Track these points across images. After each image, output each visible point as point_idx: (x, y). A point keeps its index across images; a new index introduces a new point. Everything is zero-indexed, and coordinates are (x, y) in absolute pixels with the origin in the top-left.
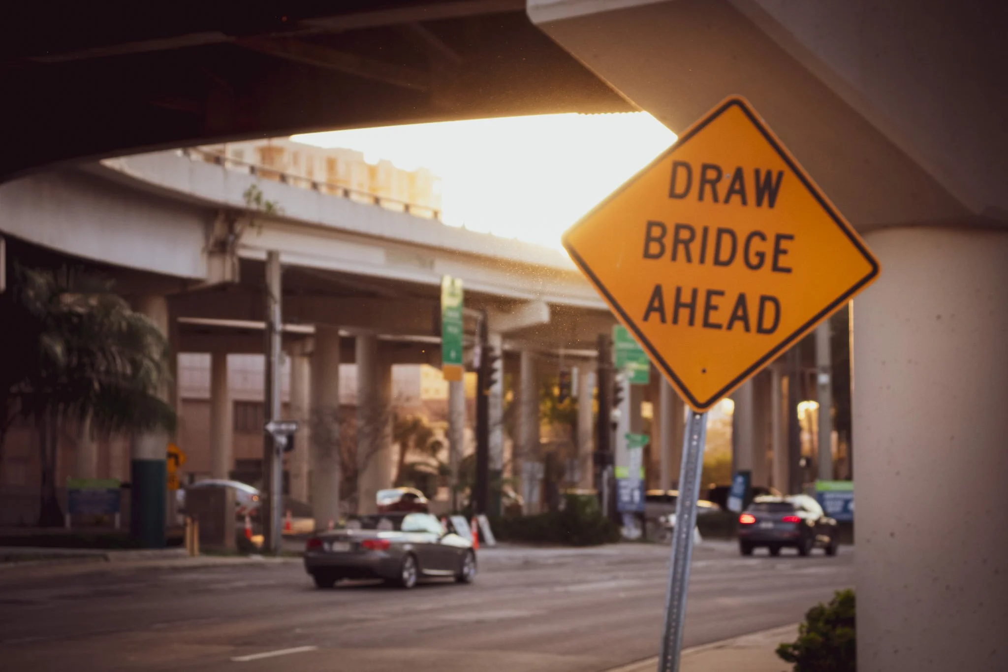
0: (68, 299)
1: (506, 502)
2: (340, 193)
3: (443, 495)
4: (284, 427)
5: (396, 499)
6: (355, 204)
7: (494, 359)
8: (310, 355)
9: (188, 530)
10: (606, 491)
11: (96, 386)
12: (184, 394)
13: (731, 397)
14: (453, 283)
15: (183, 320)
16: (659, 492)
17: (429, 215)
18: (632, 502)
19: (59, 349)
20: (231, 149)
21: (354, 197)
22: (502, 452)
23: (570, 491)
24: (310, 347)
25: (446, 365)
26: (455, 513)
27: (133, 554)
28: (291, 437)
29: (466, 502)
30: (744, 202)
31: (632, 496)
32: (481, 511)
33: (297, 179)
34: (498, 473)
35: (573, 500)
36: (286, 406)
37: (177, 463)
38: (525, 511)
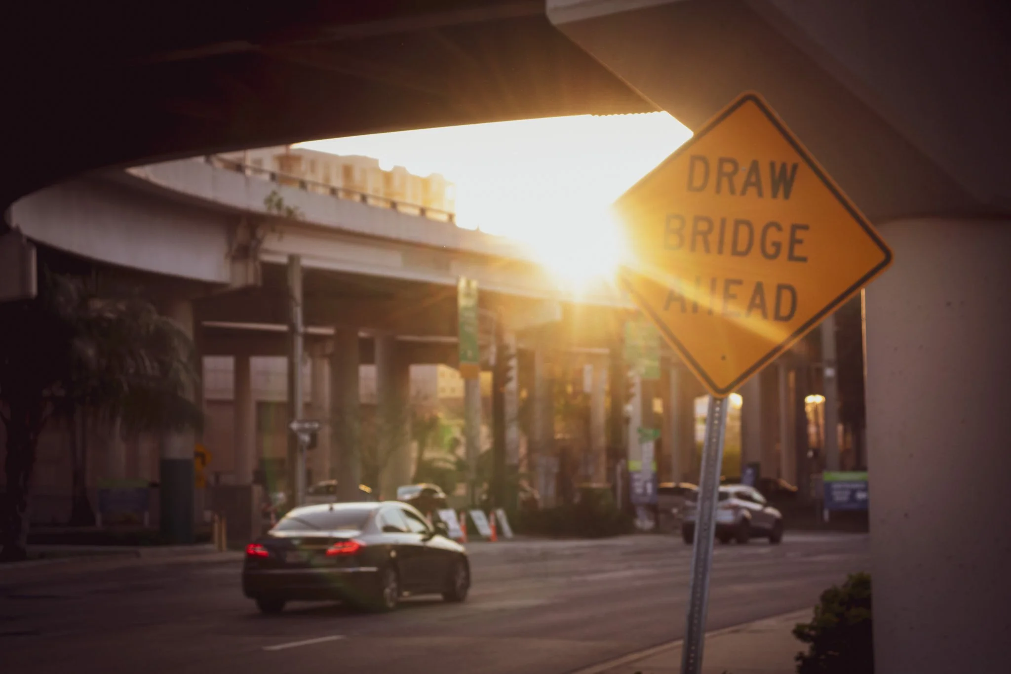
0: (97, 304)
1: (522, 496)
2: (357, 198)
3: (461, 490)
4: (307, 425)
5: (416, 495)
6: (373, 209)
7: (510, 357)
8: (331, 357)
9: (216, 526)
10: (620, 484)
11: (126, 387)
12: (208, 395)
13: (738, 392)
14: (468, 284)
15: (207, 323)
16: (671, 485)
17: (444, 218)
18: (645, 493)
19: (91, 352)
20: (251, 156)
21: (371, 201)
22: (518, 447)
23: (585, 485)
24: (330, 348)
25: (463, 363)
26: (474, 507)
27: (164, 550)
28: (314, 436)
29: (484, 497)
30: (760, 194)
31: (645, 489)
32: (498, 505)
33: (315, 184)
34: (516, 468)
35: (588, 494)
36: (307, 406)
37: (204, 463)
38: (541, 505)
